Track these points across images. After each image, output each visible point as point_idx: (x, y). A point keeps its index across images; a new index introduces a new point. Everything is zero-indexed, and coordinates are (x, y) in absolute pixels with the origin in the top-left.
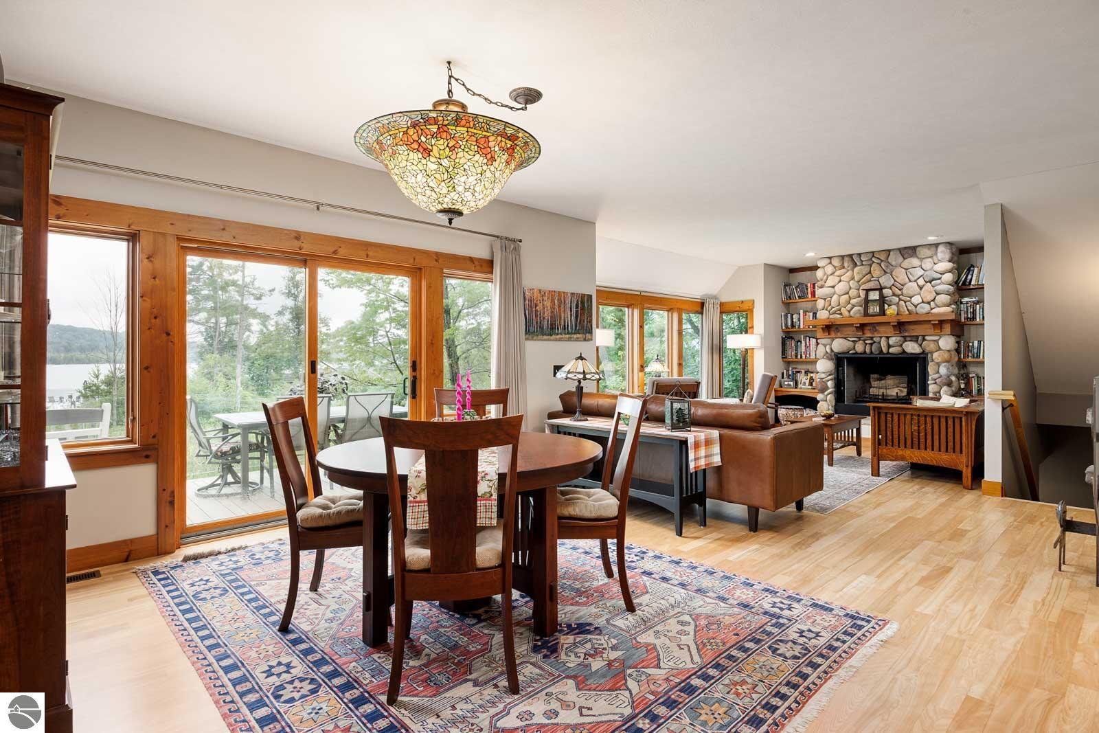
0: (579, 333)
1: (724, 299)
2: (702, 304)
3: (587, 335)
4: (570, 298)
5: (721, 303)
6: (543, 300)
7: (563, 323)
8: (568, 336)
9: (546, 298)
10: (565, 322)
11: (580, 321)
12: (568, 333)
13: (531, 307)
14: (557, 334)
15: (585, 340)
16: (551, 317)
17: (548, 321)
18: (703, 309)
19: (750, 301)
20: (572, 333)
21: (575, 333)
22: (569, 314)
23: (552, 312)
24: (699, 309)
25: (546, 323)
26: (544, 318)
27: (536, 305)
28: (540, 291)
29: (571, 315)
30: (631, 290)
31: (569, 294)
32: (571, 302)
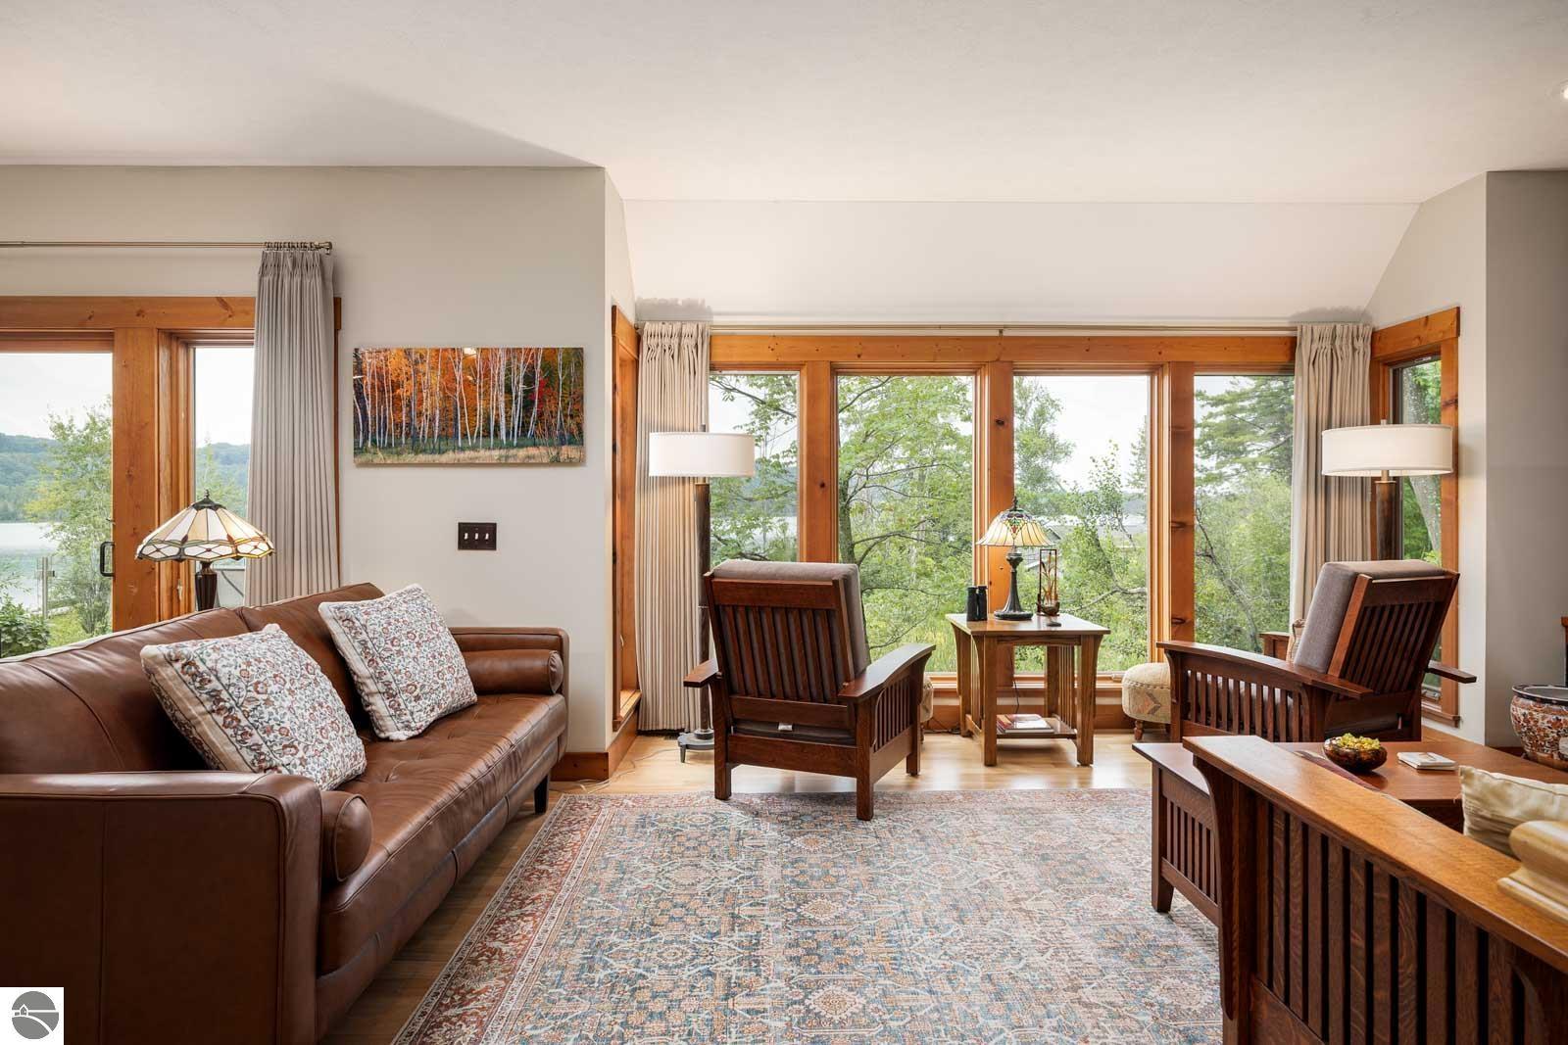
0: (535, 445)
1: (1386, 318)
2: (1292, 344)
3: (564, 448)
4: (504, 361)
5: (1374, 333)
6: (417, 372)
7: (480, 423)
8: (496, 453)
9: (425, 368)
10: (487, 419)
11: (540, 415)
12: (499, 446)
13: (382, 391)
14: (462, 449)
15: (556, 462)
16: (444, 410)
17: (432, 420)
18: (1292, 358)
19: (1440, 315)
20: (510, 446)
21: (519, 446)
22: (502, 399)
23: (446, 398)
24: (1283, 359)
25: (425, 424)
26: (420, 414)
27: (396, 385)
28: (407, 352)
29: (508, 404)
30: (940, 327)
31: (501, 353)
32: (509, 370)
